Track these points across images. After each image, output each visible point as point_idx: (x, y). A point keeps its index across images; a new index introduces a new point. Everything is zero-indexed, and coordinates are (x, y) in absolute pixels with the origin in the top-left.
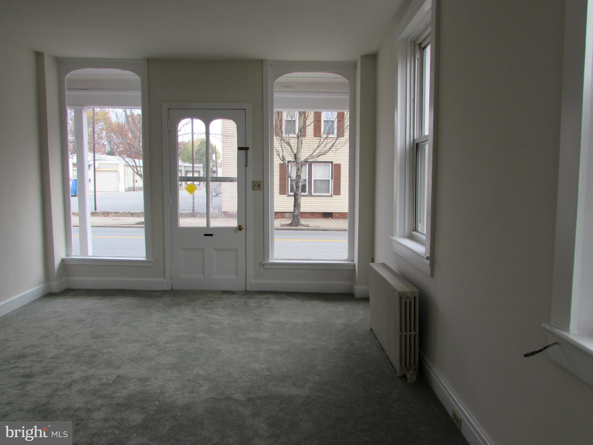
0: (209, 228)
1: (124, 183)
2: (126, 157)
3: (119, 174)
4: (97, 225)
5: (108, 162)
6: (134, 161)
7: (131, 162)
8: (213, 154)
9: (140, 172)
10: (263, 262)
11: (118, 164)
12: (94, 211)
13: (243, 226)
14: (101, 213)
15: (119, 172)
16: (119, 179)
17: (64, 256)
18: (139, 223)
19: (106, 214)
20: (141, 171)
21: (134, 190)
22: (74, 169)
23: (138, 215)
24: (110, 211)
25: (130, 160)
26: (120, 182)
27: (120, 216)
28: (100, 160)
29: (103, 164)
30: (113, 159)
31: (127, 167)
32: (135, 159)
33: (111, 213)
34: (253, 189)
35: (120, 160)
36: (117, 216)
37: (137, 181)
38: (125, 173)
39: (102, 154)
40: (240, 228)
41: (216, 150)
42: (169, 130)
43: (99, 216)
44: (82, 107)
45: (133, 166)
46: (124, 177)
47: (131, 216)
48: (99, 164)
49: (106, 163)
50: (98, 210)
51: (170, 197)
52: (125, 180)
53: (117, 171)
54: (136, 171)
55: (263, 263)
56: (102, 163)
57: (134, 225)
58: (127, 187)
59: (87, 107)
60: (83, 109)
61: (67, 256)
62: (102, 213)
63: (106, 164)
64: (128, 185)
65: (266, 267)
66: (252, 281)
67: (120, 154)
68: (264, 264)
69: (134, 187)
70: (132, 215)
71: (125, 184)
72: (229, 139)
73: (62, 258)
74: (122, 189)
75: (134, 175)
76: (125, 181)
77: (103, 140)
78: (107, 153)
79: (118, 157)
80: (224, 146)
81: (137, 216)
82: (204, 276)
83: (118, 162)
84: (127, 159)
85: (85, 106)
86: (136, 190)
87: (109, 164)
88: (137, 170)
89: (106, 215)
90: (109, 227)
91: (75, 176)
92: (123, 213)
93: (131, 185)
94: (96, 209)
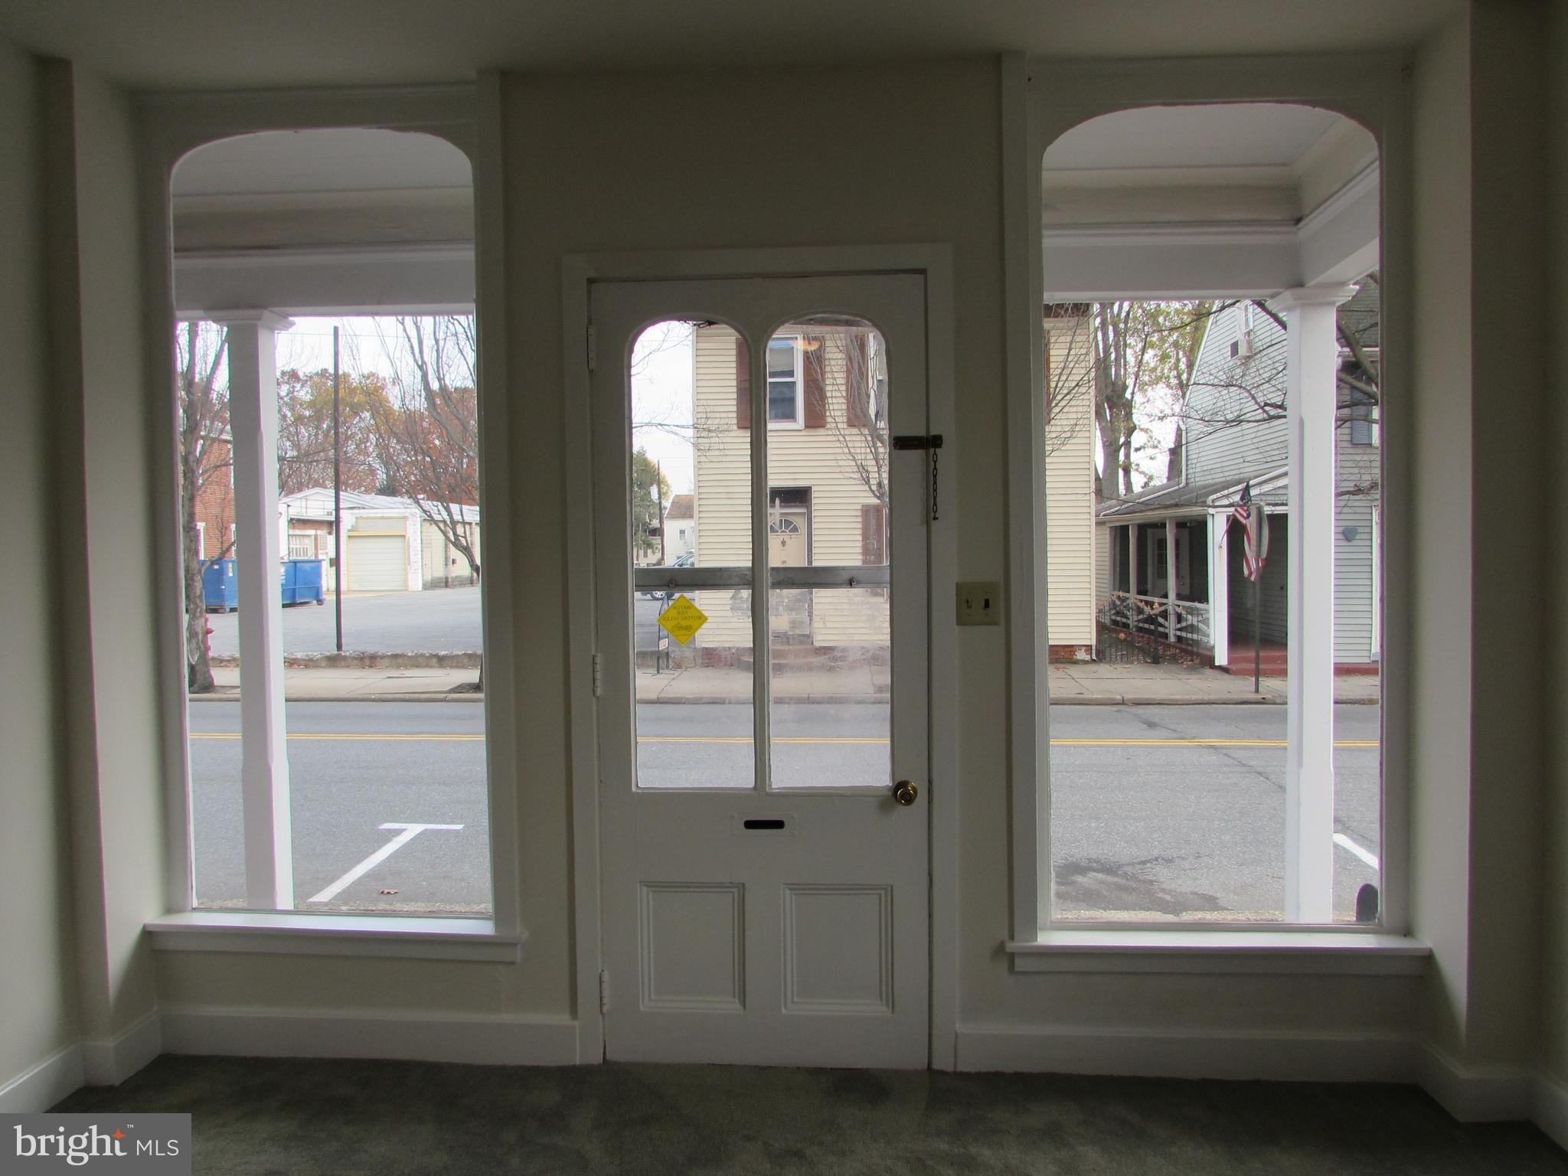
0: (768, 794)
1: (422, 566)
2: (428, 499)
3: (409, 544)
4: (342, 694)
5: (379, 513)
6: (448, 510)
7: (439, 511)
8: (652, 485)
9: (463, 541)
10: (1011, 946)
11: (405, 518)
12: (336, 652)
13: (917, 783)
14: (354, 658)
15: (407, 538)
16: (409, 556)
17: (151, 915)
18: (461, 688)
19: (368, 660)
20: (465, 537)
21: (447, 586)
22: (291, 532)
23: (458, 662)
24: (381, 650)
25: (435, 508)
26: (409, 564)
27: (406, 667)
28: (359, 508)
29: (367, 518)
30: (392, 506)
31: (429, 524)
32: (450, 504)
33: (383, 657)
34: (960, 622)
35: (409, 506)
36: (398, 667)
37: (454, 562)
38: (424, 541)
39: (367, 492)
40: (901, 793)
41: (659, 473)
42: (591, 371)
43: (348, 667)
44: (252, 313)
45: (444, 522)
46: (422, 551)
47: (437, 665)
48: (357, 518)
49: (374, 515)
50: (348, 649)
51: (598, 660)
52: (422, 558)
53: (404, 536)
54: (452, 538)
55: (1008, 950)
56: (365, 516)
57: (445, 695)
58: (429, 578)
59: (273, 312)
60: (259, 319)
61: (169, 910)
62: (356, 659)
63: (375, 518)
64: (432, 572)
65: (1020, 964)
66: (959, 1027)
67: (412, 494)
68: (1011, 957)
69: (447, 578)
70: (442, 661)
71: (422, 569)
72: (717, 440)
73: (145, 926)
74: (416, 583)
75: (446, 545)
76: (422, 562)
77: (368, 456)
78: (380, 490)
79: (407, 500)
80: (703, 459)
81: (454, 664)
82: (744, 1004)
83: (407, 512)
84: (428, 505)
85: (265, 308)
86: (453, 585)
87: (382, 518)
88: (455, 534)
89: (367, 662)
90: (374, 700)
91: (295, 551)
92: (417, 656)
93: (440, 573)
94: (339, 646)
